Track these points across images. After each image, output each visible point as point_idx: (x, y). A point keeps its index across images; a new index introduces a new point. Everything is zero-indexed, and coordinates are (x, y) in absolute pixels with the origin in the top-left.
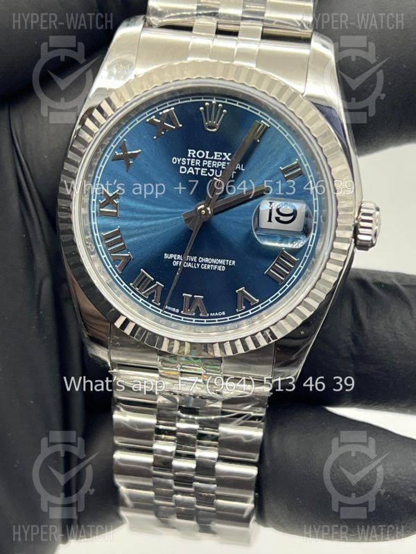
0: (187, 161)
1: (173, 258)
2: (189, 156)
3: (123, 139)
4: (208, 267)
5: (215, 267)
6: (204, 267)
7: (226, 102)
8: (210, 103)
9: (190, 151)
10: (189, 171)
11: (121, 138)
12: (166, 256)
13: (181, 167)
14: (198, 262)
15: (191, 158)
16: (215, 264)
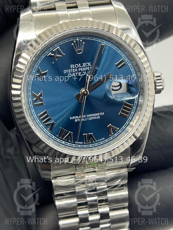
0: (71, 71)
1: (74, 118)
2: (71, 68)
3: (38, 67)
4: (92, 119)
5: (95, 118)
6: (90, 119)
7: (83, 39)
8: (76, 40)
9: (71, 65)
10: (73, 75)
11: (37, 67)
12: (71, 118)
13: (69, 74)
14: (86, 117)
15: (73, 68)
16: (95, 116)
